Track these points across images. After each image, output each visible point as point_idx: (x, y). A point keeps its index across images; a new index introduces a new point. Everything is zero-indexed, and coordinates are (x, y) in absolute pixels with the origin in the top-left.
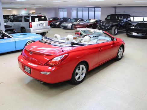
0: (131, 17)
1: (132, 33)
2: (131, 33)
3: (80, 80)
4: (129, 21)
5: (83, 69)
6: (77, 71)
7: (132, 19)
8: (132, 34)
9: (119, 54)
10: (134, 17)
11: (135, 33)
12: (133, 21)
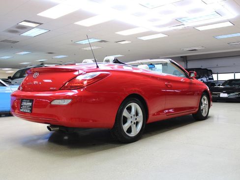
0: (213, 75)
1: (219, 94)
2: (216, 94)
3: (133, 134)
4: (210, 79)
5: (137, 114)
6: (125, 113)
7: (215, 77)
8: (219, 96)
9: (202, 107)
10: (218, 74)
11: (224, 93)
12: (218, 81)
